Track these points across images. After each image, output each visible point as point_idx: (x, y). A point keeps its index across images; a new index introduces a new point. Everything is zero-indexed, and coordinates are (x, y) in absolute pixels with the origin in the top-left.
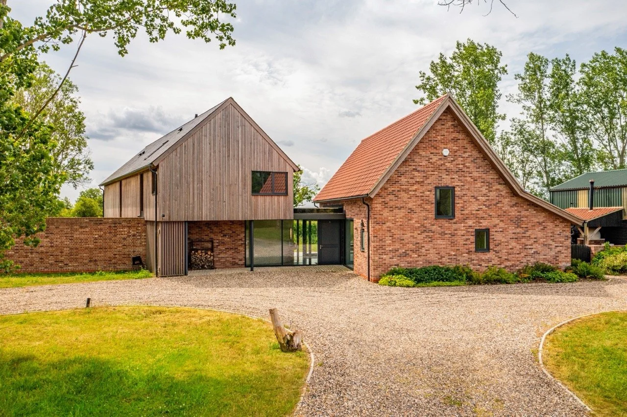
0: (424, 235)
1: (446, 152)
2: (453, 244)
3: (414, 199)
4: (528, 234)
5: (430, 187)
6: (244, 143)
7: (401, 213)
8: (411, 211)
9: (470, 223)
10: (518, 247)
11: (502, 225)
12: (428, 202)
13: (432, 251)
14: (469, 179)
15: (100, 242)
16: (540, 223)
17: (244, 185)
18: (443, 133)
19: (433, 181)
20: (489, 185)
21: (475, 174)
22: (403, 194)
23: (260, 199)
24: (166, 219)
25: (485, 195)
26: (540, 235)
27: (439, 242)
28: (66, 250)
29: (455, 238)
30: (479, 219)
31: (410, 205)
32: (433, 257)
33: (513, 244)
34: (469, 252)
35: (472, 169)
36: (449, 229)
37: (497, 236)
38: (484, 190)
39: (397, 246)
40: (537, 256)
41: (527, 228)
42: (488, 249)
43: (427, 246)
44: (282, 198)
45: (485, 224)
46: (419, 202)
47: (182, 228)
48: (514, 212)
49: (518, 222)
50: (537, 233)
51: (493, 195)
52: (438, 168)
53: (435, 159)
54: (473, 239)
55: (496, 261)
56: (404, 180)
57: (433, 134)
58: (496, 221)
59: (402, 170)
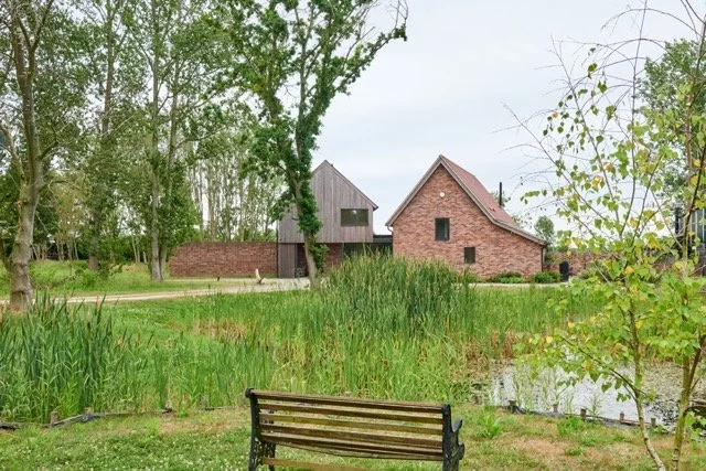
0: (427, 251)
1: (442, 195)
2: (448, 257)
3: (420, 227)
4: (505, 251)
5: (431, 219)
6: (335, 191)
7: (412, 236)
8: (419, 235)
9: (461, 243)
10: (497, 260)
11: (485, 244)
12: (430, 229)
14: (459, 213)
15: (255, 258)
16: (514, 243)
17: (336, 219)
18: (441, 181)
19: (434, 215)
20: (475, 217)
21: (464, 209)
22: (413, 224)
23: (347, 229)
25: (471, 224)
26: (514, 251)
27: (438, 256)
28: (235, 263)
29: (450, 254)
30: (467, 240)
31: (418, 231)
33: (493, 258)
34: (460, 263)
35: (462, 206)
36: (445, 247)
37: (480, 252)
38: (471, 220)
40: (512, 267)
41: (504, 248)
42: (474, 261)
44: (363, 228)
45: (471, 244)
46: (424, 229)
47: (293, 247)
48: (493, 235)
49: (497, 242)
50: (512, 250)
51: (477, 223)
52: (437, 206)
53: (435, 199)
54: (463, 254)
55: (480, 270)
56: (413, 214)
57: (433, 182)
58: (480, 242)
59: (413, 207)
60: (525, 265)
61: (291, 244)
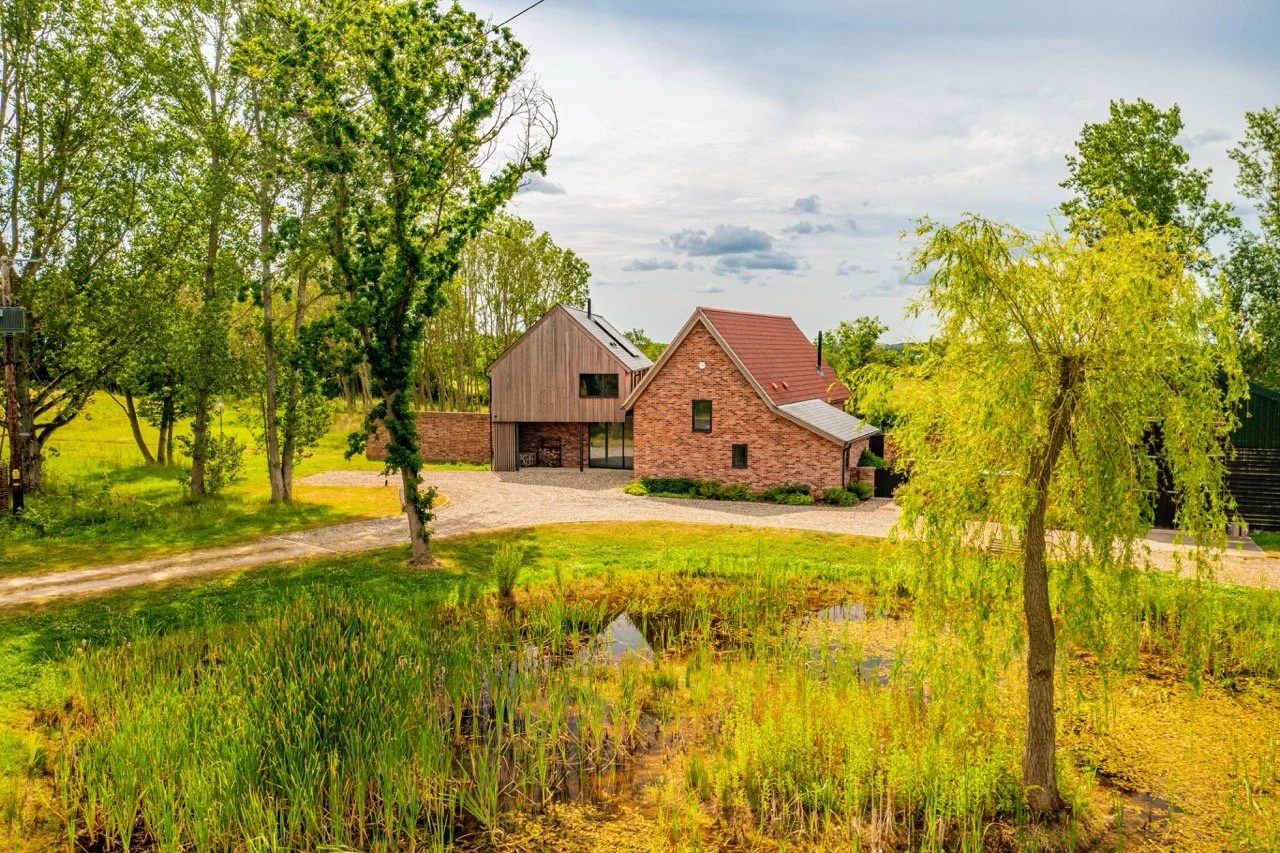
0: (681, 447)
1: (702, 365)
2: (709, 458)
3: (671, 411)
4: (789, 452)
5: (687, 400)
6: (571, 347)
7: (660, 425)
8: (669, 423)
9: (727, 437)
10: (779, 465)
11: (760, 441)
12: (685, 415)
13: (689, 464)
14: (726, 393)
15: (471, 437)
16: (803, 442)
17: (572, 388)
18: (700, 345)
19: (691, 394)
20: (746, 400)
21: (733, 388)
22: (661, 407)
23: (589, 402)
24: (498, 419)
25: (743, 410)
26: (803, 453)
27: (695, 455)
28: (447, 442)
29: (712, 452)
30: (736, 434)
31: (668, 418)
32: (689, 469)
33: (773, 462)
34: (726, 468)
35: (730, 382)
36: (705, 442)
37: (754, 453)
38: (742, 404)
39: (656, 456)
40: (798, 476)
41: (788, 447)
42: (745, 466)
43: (684, 459)
44: (612, 401)
45: (742, 440)
46: (677, 415)
47: (512, 428)
48: (774, 428)
49: (778, 439)
50: (800, 451)
51: (751, 409)
52: (695, 381)
53: (692, 372)
54: (730, 454)
55: (754, 478)
56: (662, 393)
57: (690, 347)
58: (755, 437)
59: (661, 382)
60: (817, 475)
61: (510, 423)
